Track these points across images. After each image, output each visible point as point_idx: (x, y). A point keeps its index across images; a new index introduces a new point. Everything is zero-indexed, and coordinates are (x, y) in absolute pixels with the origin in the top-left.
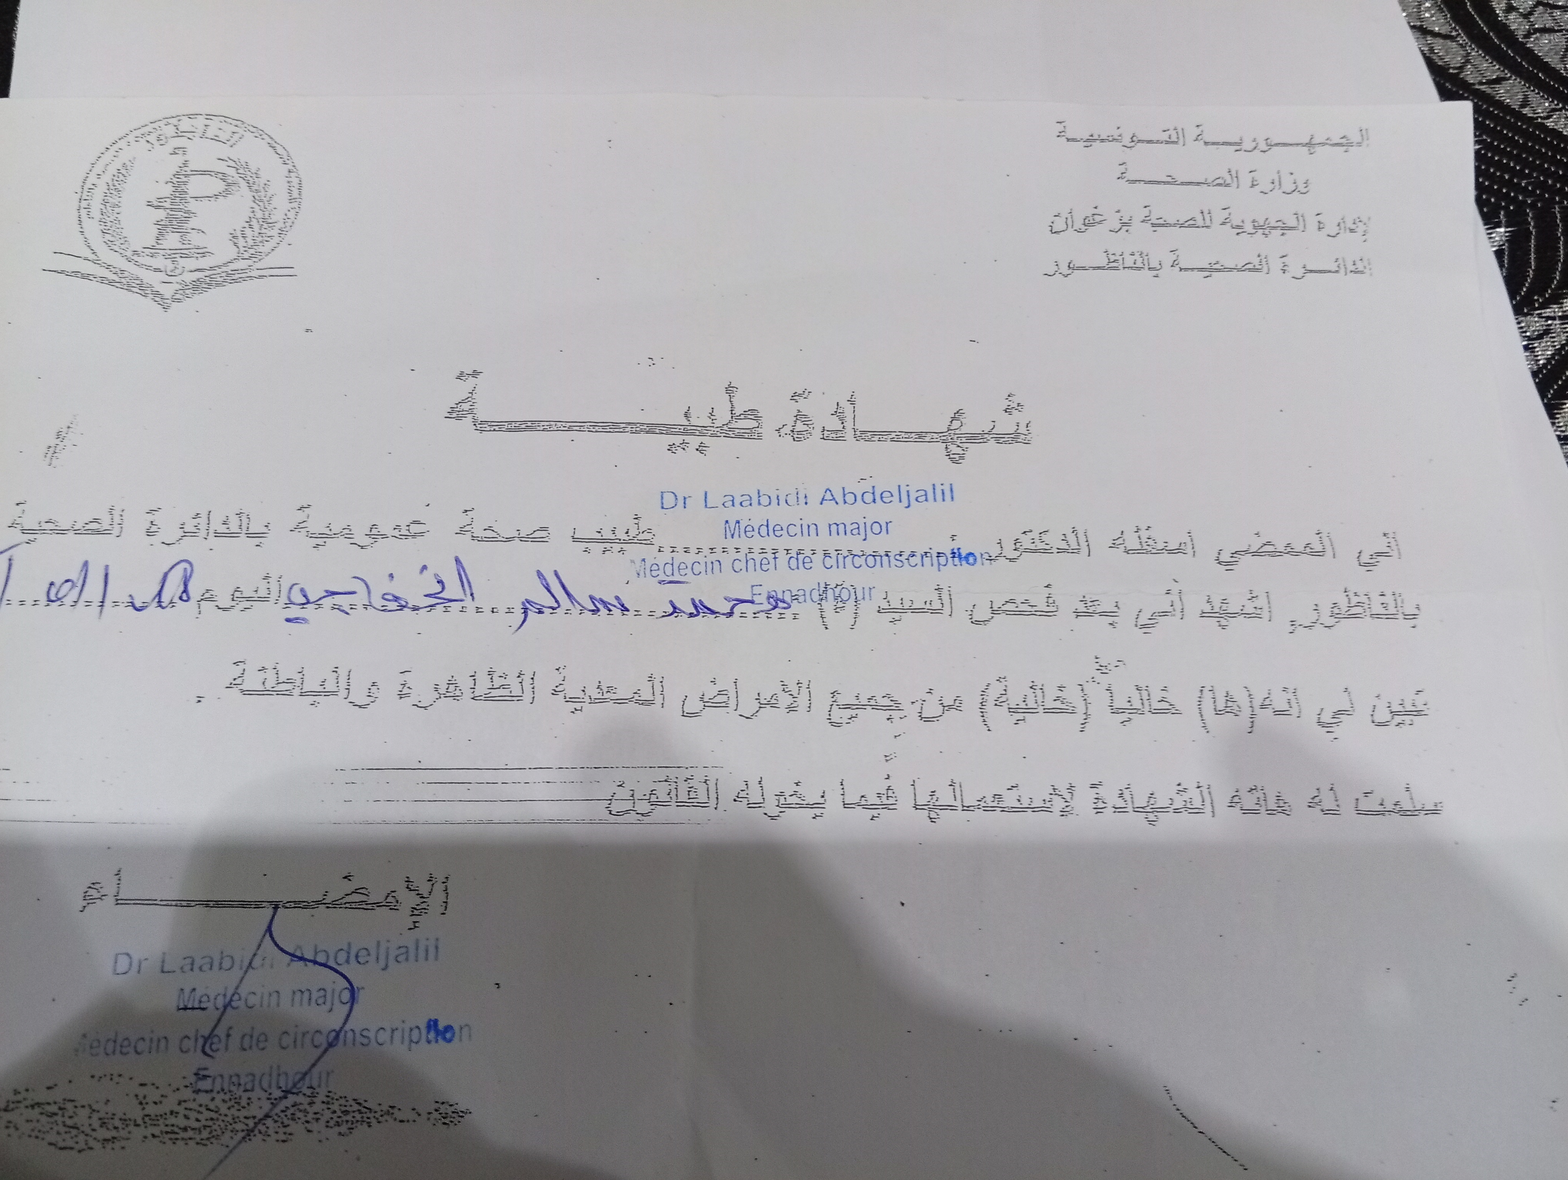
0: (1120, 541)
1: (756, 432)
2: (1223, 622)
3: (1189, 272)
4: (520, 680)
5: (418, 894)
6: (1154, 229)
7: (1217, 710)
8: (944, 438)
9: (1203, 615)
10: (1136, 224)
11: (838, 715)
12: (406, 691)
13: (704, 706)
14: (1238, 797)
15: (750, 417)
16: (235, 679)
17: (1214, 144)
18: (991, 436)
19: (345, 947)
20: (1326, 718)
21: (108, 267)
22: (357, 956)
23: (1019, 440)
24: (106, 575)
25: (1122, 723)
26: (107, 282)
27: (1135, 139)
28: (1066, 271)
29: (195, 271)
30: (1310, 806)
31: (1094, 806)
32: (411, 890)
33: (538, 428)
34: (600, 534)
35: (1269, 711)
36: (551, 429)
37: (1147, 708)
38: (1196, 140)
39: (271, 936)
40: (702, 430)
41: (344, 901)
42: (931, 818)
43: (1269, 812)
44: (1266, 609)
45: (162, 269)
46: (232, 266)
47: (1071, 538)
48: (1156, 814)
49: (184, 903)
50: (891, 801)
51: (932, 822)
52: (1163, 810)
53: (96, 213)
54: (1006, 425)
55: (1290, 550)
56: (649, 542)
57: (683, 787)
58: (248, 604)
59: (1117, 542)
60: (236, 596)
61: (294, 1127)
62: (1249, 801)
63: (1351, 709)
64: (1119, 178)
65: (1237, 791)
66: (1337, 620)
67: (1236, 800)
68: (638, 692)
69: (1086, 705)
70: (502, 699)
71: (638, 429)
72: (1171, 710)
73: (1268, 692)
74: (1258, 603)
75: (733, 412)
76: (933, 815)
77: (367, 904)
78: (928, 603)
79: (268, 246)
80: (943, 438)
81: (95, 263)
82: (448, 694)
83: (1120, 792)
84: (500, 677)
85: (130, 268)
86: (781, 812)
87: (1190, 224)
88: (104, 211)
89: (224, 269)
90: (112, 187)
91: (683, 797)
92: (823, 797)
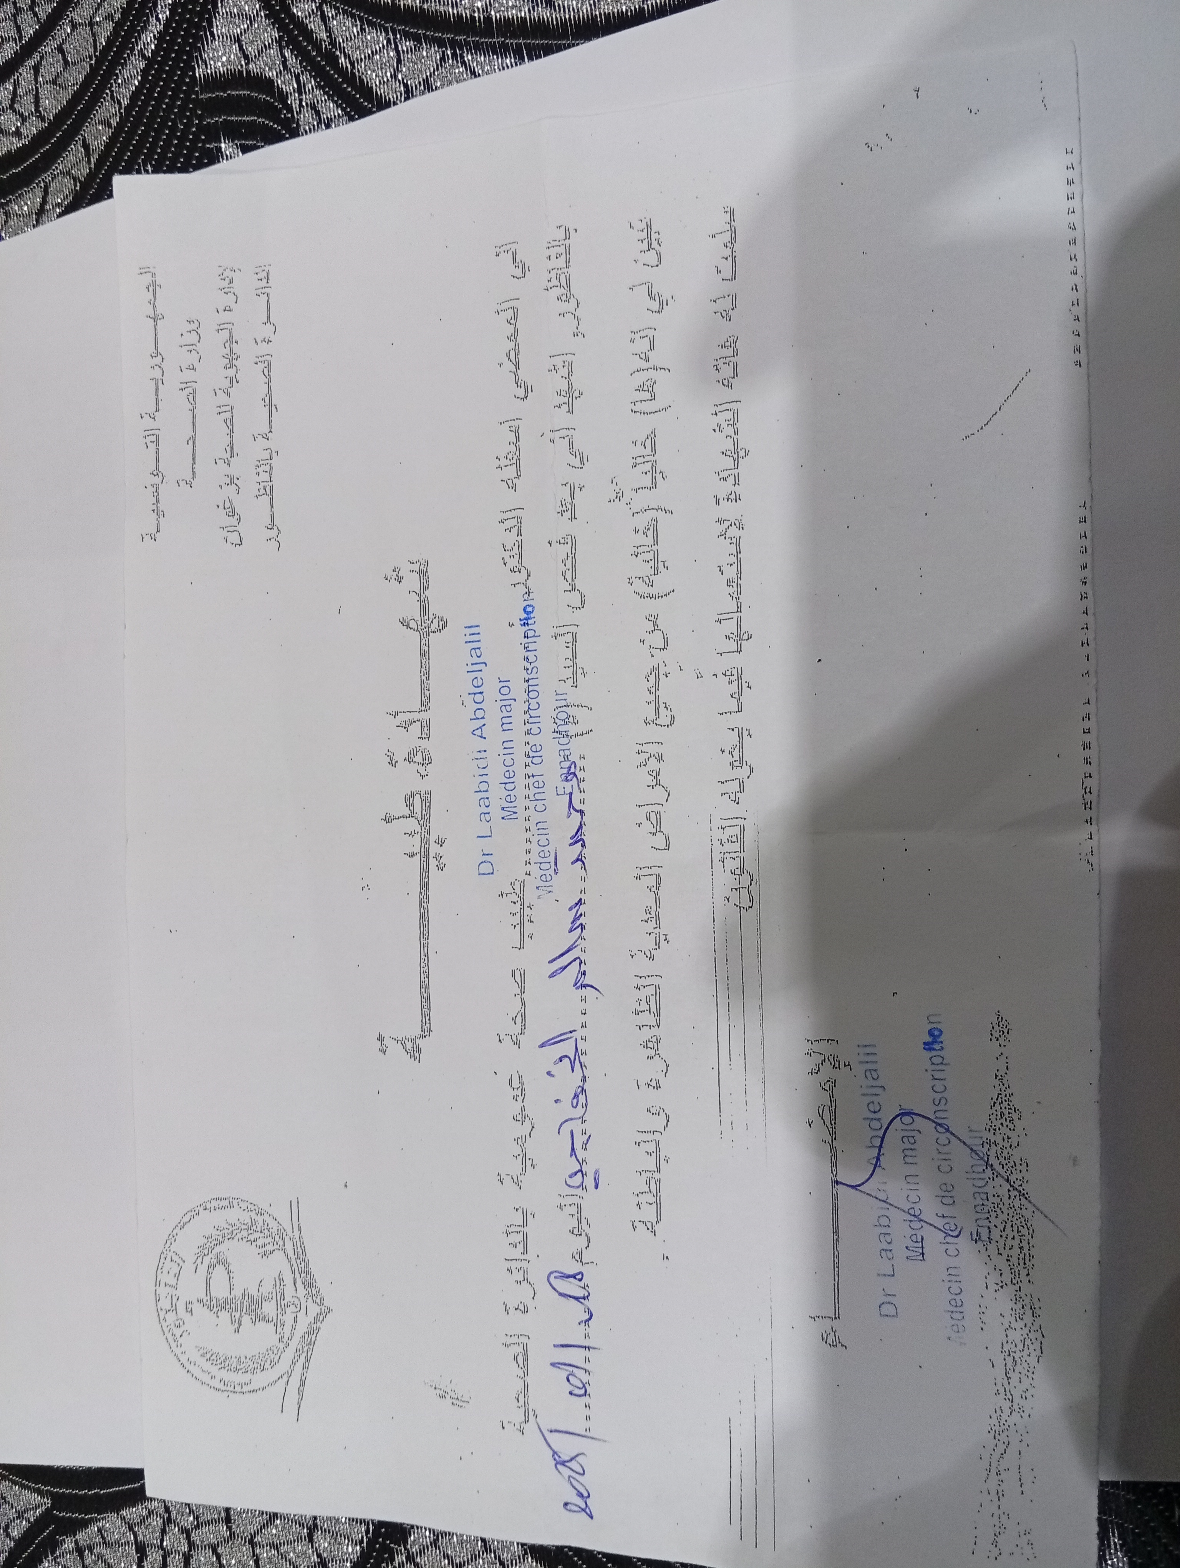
0: (510, 482)
1: (425, 795)
2: (576, 394)
3: (273, 424)
4: (642, 988)
5: (822, 1064)
6: (235, 455)
7: (651, 398)
8: (425, 634)
9: (571, 412)
10: (233, 471)
11: (664, 720)
12: (654, 1083)
13: (660, 832)
14: (724, 381)
15: (411, 802)
16: (648, 1229)
17: (157, 404)
18: (422, 594)
19: (868, 1122)
20: (655, 306)
21: (294, 1363)
22: (875, 1112)
23: (425, 570)
24: (562, 1346)
25: (664, 478)
26: (307, 1364)
27: (155, 473)
28: (275, 531)
29: (296, 1287)
30: (730, 320)
31: (734, 501)
32: (819, 1070)
33: (427, 982)
34: (517, 926)
35: (651, 354)
36: (427, 971)
37: (651, 458)
38: (154, 418)
39: (859, 1185)
40: (425, 842)
41: (830, 1126)
42: (748, 639)
43: (735, 354)
44: (564, 358)
45: (295, 1315)
46: (291, 1254)
47: (509, 524)
48: (739, 450)
49: (836, 1260)
50: (735, 672)
51: (751, 637)
52: (735, 444)
53: (246, 1378)
54: (412, 581)
55: (513, 337)
56: (522, 884)
57: (728, 847)
58: (584, 1222)
59: (511, 485)
60: (577, 1233)
61: (1016, 1158)
62: (727, 371)
63: (647, 284)
64: (191, 487)
65: (719, 381)
66: (572, 297)
67: (726, 382)
68: (650, 888)
69: (650, 509)
70: (658, 1002)
71: (425, 897)
72: (652, 437)
73: (635, 355)
74: (559, 365)
75: (408, 816)
76: (745, 637)
77: (832, 1106)
78: (568, 645)
79: (273, 1225)
80: (425, 636)
81: (291, 1375)
82: (656, 1048)
83: (722, 480)
84: (640, 1005)
85: (294, 1344)
86: (747, 765)
87: (230, 423)
88: (244, 1370)
89: (293, 1261)
90: (223, 1365)
91: (736, 847)
92: (733, 730)
